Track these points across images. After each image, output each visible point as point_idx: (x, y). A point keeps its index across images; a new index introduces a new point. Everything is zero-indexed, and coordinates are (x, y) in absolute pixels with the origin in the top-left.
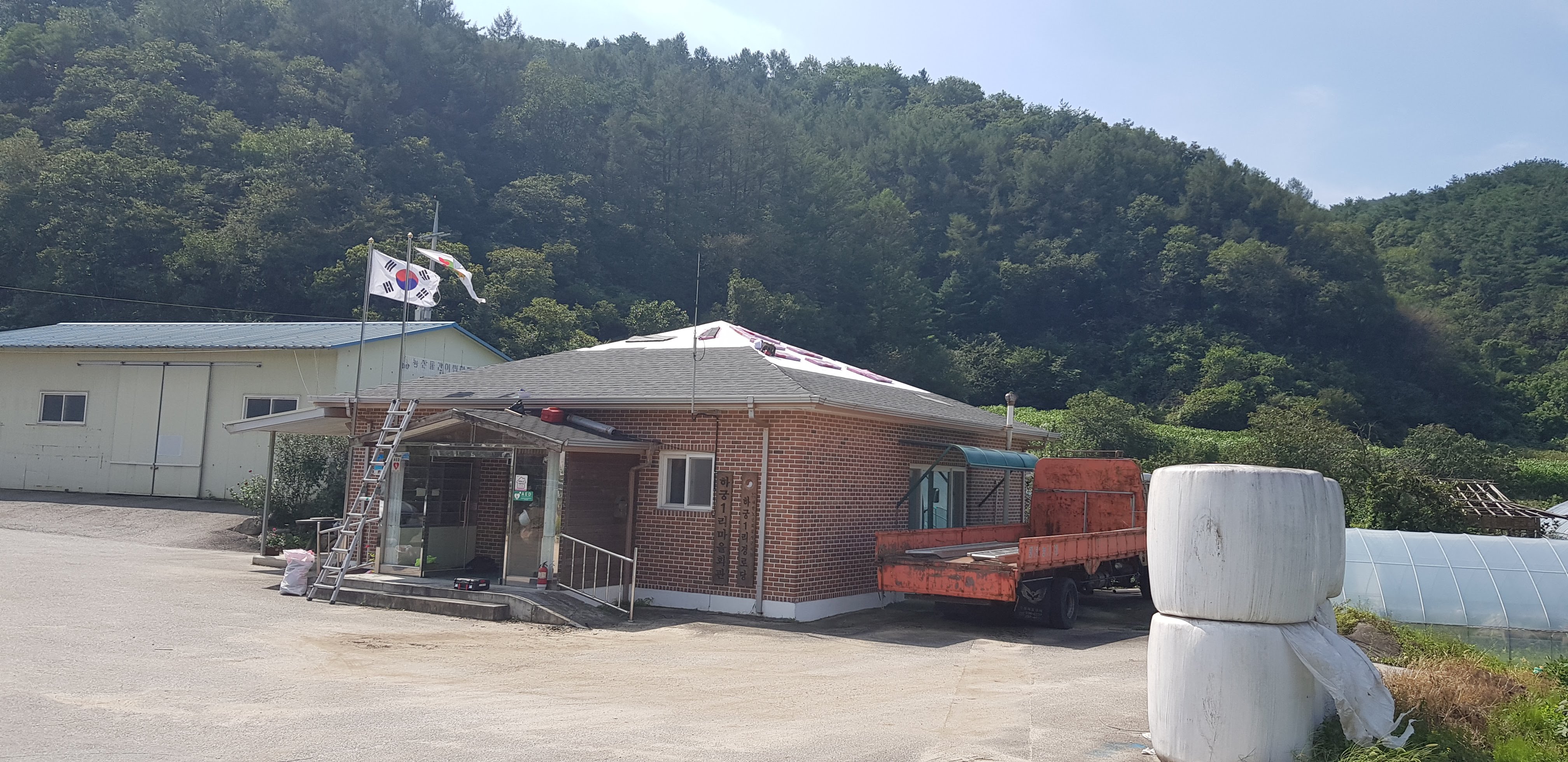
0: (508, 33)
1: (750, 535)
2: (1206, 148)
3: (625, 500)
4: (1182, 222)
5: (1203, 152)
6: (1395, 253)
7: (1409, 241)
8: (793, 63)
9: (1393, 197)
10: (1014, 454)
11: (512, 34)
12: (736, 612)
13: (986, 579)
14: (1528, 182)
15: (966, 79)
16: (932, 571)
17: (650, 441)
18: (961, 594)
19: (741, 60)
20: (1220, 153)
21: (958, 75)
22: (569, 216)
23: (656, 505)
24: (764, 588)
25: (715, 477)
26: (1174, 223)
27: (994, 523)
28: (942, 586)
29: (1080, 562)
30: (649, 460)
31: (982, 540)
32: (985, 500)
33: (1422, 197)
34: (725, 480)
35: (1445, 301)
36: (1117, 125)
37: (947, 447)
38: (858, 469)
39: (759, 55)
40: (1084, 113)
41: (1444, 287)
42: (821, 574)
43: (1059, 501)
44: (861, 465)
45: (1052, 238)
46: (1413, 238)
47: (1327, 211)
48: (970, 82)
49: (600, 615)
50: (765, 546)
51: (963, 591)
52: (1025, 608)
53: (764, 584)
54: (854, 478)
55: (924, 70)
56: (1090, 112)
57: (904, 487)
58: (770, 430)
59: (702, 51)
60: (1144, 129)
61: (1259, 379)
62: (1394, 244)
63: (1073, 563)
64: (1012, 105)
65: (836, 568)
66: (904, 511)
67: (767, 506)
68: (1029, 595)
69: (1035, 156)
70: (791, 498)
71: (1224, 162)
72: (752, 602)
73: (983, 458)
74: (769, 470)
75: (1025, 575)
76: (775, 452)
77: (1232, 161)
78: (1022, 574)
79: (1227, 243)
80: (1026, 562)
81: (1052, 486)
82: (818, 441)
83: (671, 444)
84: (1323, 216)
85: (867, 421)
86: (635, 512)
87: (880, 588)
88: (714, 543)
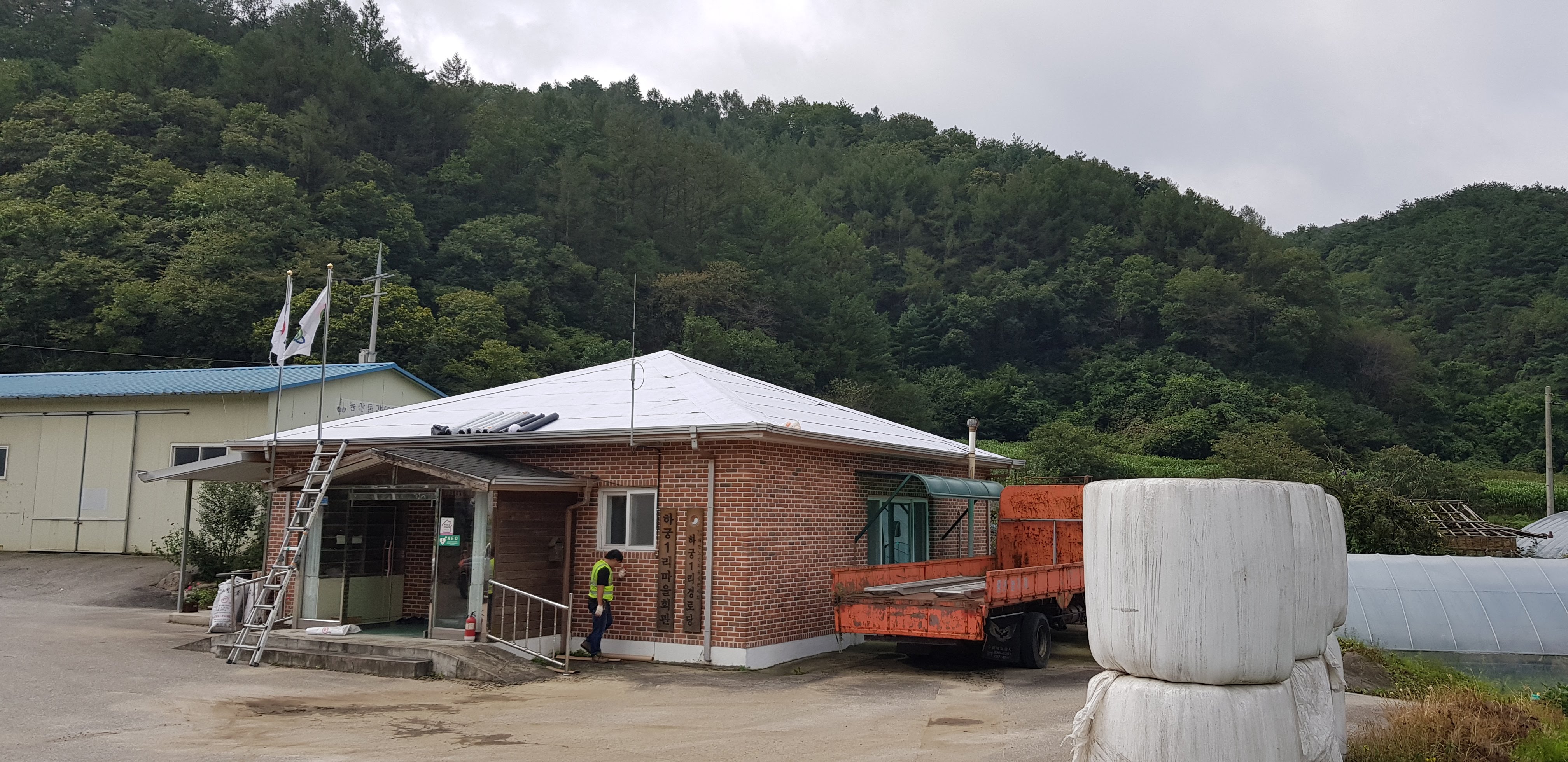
0: (457, 77)
1: (696, 576)
2: (1159, 178)
3: (561, 542)
4: (1136, 251)
5: (1157, 181)
6: (1352, 278)
7: (1362, 265)
8: (746, 103)
9: (1345, 224)
10: (977, 485)
11: (462, 78)
12: (683, 661)
13: (952, 617)
14: (1477, 205)
15: (918, 115)
16: (893, 610)
17: (588, 478)
18: (924, 634)
19: (694, 101)
20: (1173, 183)
21: (910, 112)
22: (519, 257)
23: (595, 546)
24: (712, 634)
25: (658, 514)
26: (1129, 253)
27: (959, 557)
28: (904, 626)
29: (1051, 596)
30: (587, 498)
31: (947, 575)
32: (949, 532)
33: (1373, 222)
34: (669, 517)
35: (1401, 325)
36: (1070, 157)
37: (906, 476)
38: (813, 502)
39: (711, 96)
40: (1037, 146)
41: (1400, 312)
42: (775, 616)
43: (1027, 531)
44: (816, 498)
45: (1008, 269)
46: (1366, 262)
47: (1280, 238)
48: (923, 118)
49: (532, 669)
50: (713, 588)
51: (927, 631)
52: (994, 648)
53: (712, 628)
54: (808, 511)
55: (876, 108)
56: (1043, 145)
57: (863, 521)
58: (715, 462)
59: (654, 93)
60: (1097, 161)
61: (1221, 405)
62: (1348, 270)
63: (1044, 597)
64: (966, 140)
65: (791, 609)
66: (863, 546)
67: (714, 544)
68: (997, 632)
69: (990, 189)
70: (740, 535)
71: (1177, 191)
72: (700, 649)
73: (945, 488)
74: (715, 505)
75: (993, 611)
76: (722, 485)
77: (1185, 190)
78: (990, 610)
79: (1183, 271)
80: (994, 597)
81: (1019, 515)
82: (768, 472)
83: (610, 480)
84: (1277, 242)
85: (821, 450)
86: (573, 555)
87: (837, 629)
88: (658, 586)
